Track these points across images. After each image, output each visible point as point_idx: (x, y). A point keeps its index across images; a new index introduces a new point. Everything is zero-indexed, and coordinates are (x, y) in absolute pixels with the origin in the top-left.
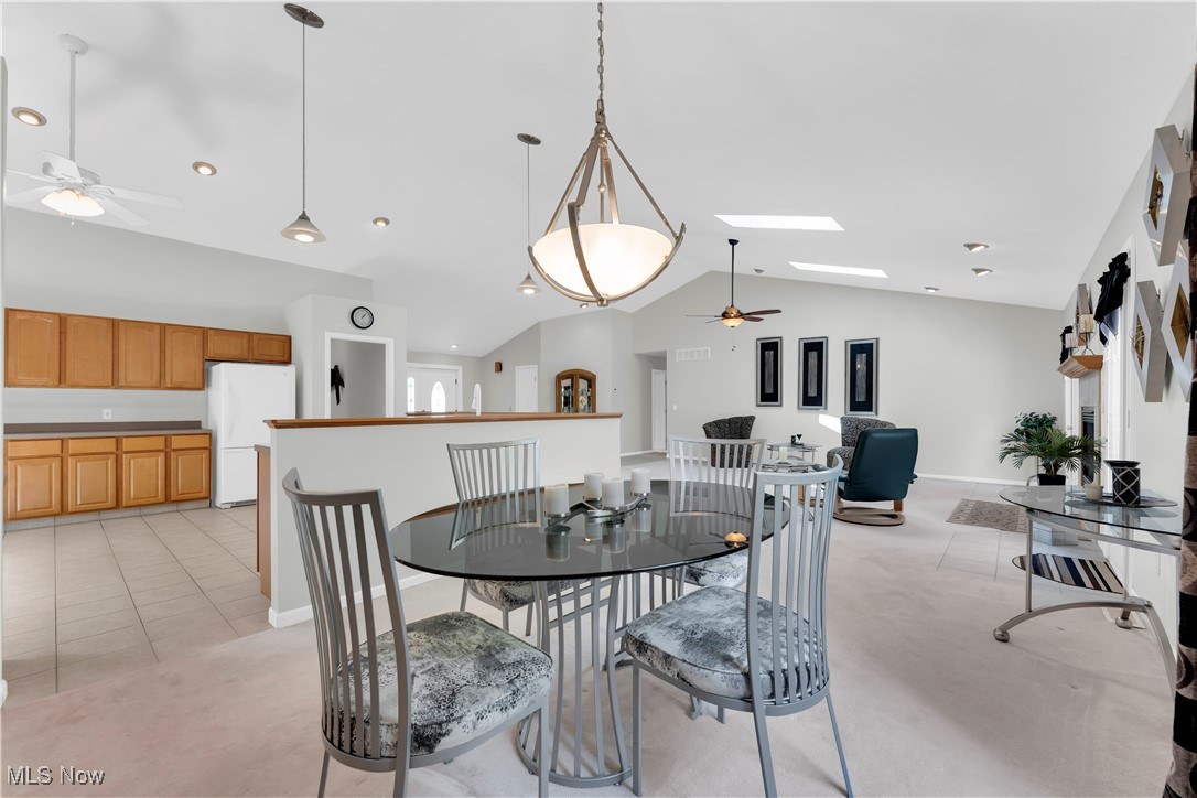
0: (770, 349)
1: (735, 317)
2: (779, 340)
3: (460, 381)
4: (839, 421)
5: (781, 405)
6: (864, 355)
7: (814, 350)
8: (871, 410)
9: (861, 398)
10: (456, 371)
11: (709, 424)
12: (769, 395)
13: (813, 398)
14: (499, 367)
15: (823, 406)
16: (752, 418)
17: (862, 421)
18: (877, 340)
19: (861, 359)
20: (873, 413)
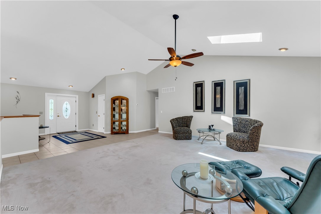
0: (199, 86)
1: (176, 59)
2: (203, 82)
3: (77, 101)
4: (231, 119)
5: (204, 111)
6: (243, 87)
7: (219, 86)
8: (247, 114)
9: (242, 108)
10: (76, 97)
11: (173, 120)
12: (199, 107)
13: (218, 108)
14: (93, 96)
15: (223, 112)
16: (192, 117)
17: (243, 119)
18: (250, 80)
19: (241, 89)
20: (248, 115)
